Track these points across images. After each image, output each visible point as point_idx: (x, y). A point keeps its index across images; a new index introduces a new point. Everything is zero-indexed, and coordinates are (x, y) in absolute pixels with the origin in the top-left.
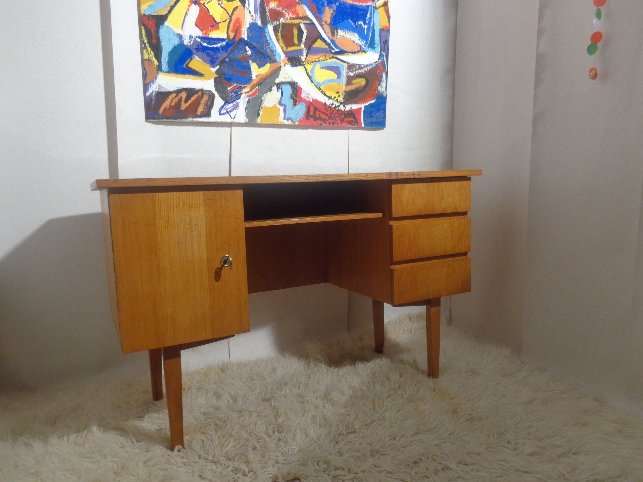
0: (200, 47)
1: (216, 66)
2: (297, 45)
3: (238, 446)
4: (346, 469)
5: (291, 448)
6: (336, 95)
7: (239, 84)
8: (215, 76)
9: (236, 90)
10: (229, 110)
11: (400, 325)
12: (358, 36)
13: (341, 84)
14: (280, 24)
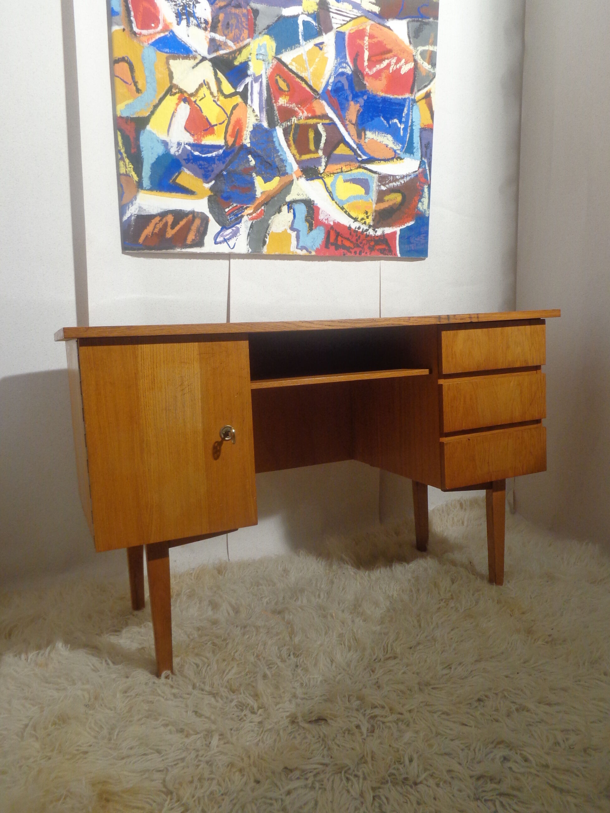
0: (190, 157)
1: (211, 181)
2: (314, 152)
3: (243, 673)
4: (387, 708)
5: (313, 677)
6: (364, 216)
7: (239, 204)
8: (210, 193)
9: (236, 211)
10: (228, 237)
11: (448, 515)
12: (392, 138)
13: (371, 201)
14: (291, 125)
